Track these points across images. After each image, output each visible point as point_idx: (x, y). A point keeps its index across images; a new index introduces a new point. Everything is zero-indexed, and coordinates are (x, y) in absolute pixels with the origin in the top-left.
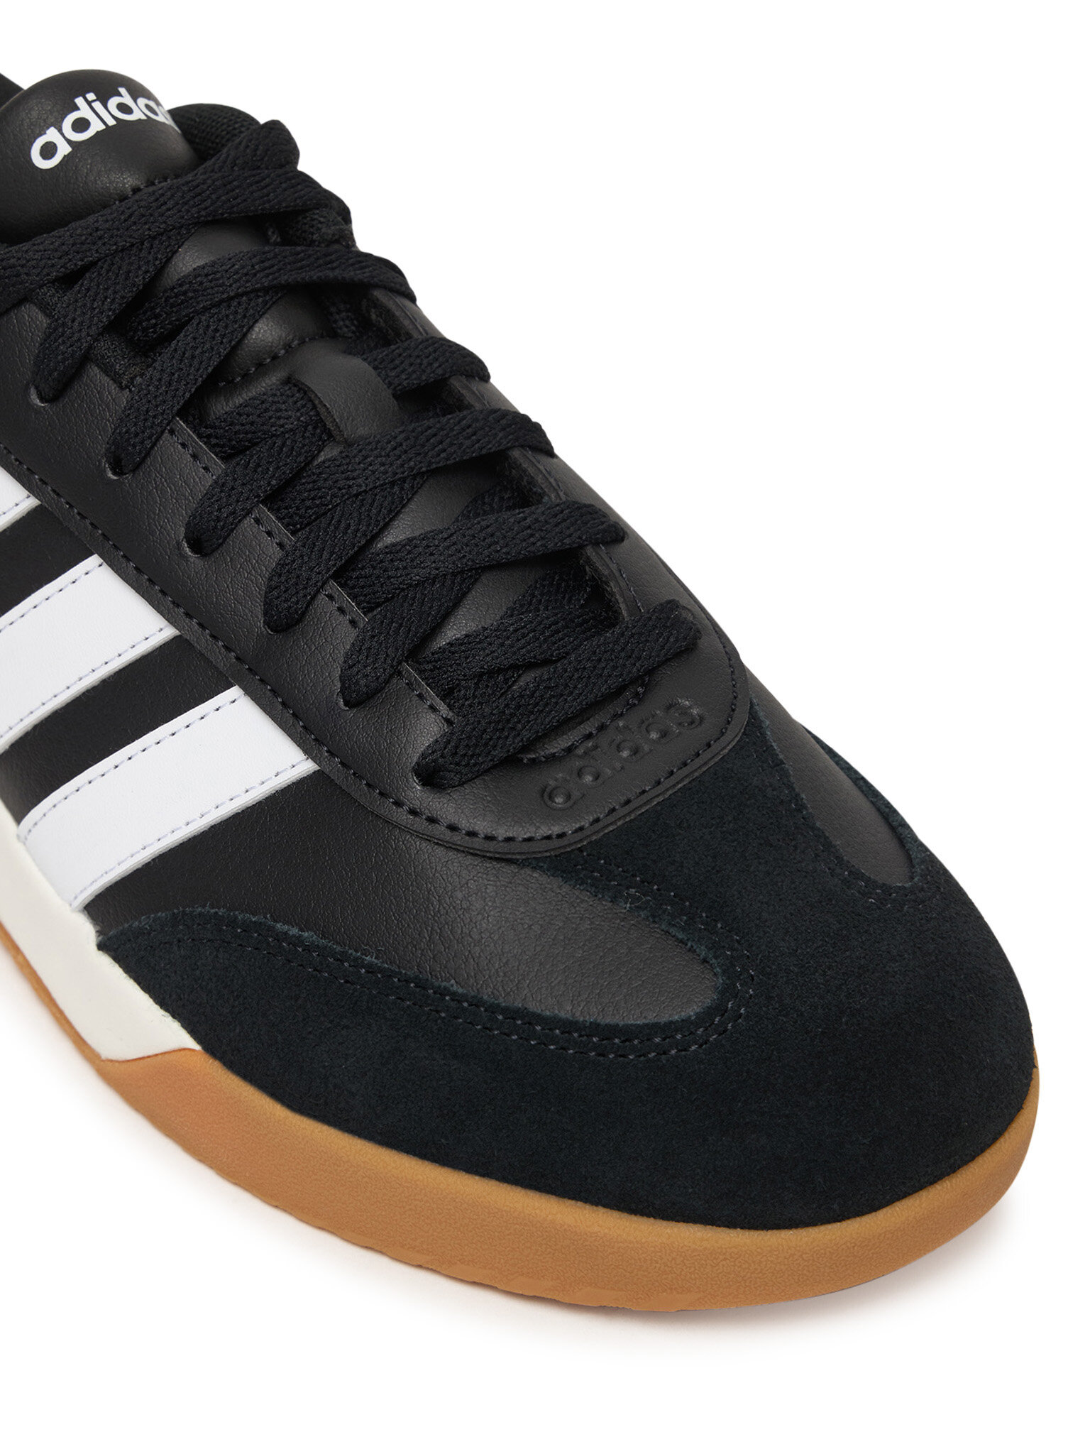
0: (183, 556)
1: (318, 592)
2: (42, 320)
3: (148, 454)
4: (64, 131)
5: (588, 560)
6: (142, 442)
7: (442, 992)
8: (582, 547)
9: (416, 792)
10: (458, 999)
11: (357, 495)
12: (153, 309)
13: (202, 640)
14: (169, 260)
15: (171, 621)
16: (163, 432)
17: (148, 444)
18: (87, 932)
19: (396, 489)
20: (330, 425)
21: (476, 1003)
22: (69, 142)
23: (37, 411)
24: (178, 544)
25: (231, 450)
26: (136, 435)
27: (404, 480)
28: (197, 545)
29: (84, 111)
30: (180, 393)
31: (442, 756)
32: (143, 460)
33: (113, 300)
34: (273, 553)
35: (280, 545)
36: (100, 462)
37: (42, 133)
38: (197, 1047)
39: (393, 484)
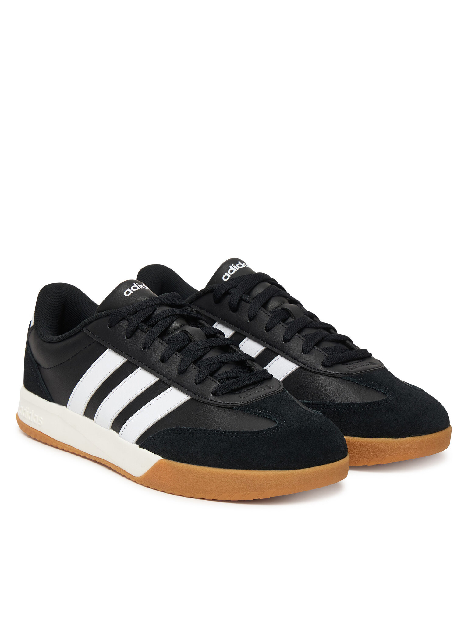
0: (159, 363)
1: (189, 365)
2: (127, 322)
3: (151, 344)
4: (131, 289)
5: (248, 363)
6: (150, 342)
7: (218, 431)
8: (246, 360)
9: (211, 397)
10: (221, 432)
11: (197, 350)
12: (152, 320)
13: (164, 379)
14: (155, 311)
15: (157, 377)
16: (155, 340)
17: (151, 342)
18: (137, 446)
19: (206, 349)
20: (191, 338)
21: (225, 432)
22: (132, 291)
23: (126, 340)
24: (158, 361)
25: (168, 343)
26: (149, 340)
27: (208, 347)
28: (163, 361)
29: (135, 286)
30: (158, 332)
31: (217, 389)
32: (150, 346)
33: (143, 316)
34: (179, 360)
35: (181, 358)
36: (141, 348)
37: (127, 289)
38: (163, 459)
39: (205, 348)
